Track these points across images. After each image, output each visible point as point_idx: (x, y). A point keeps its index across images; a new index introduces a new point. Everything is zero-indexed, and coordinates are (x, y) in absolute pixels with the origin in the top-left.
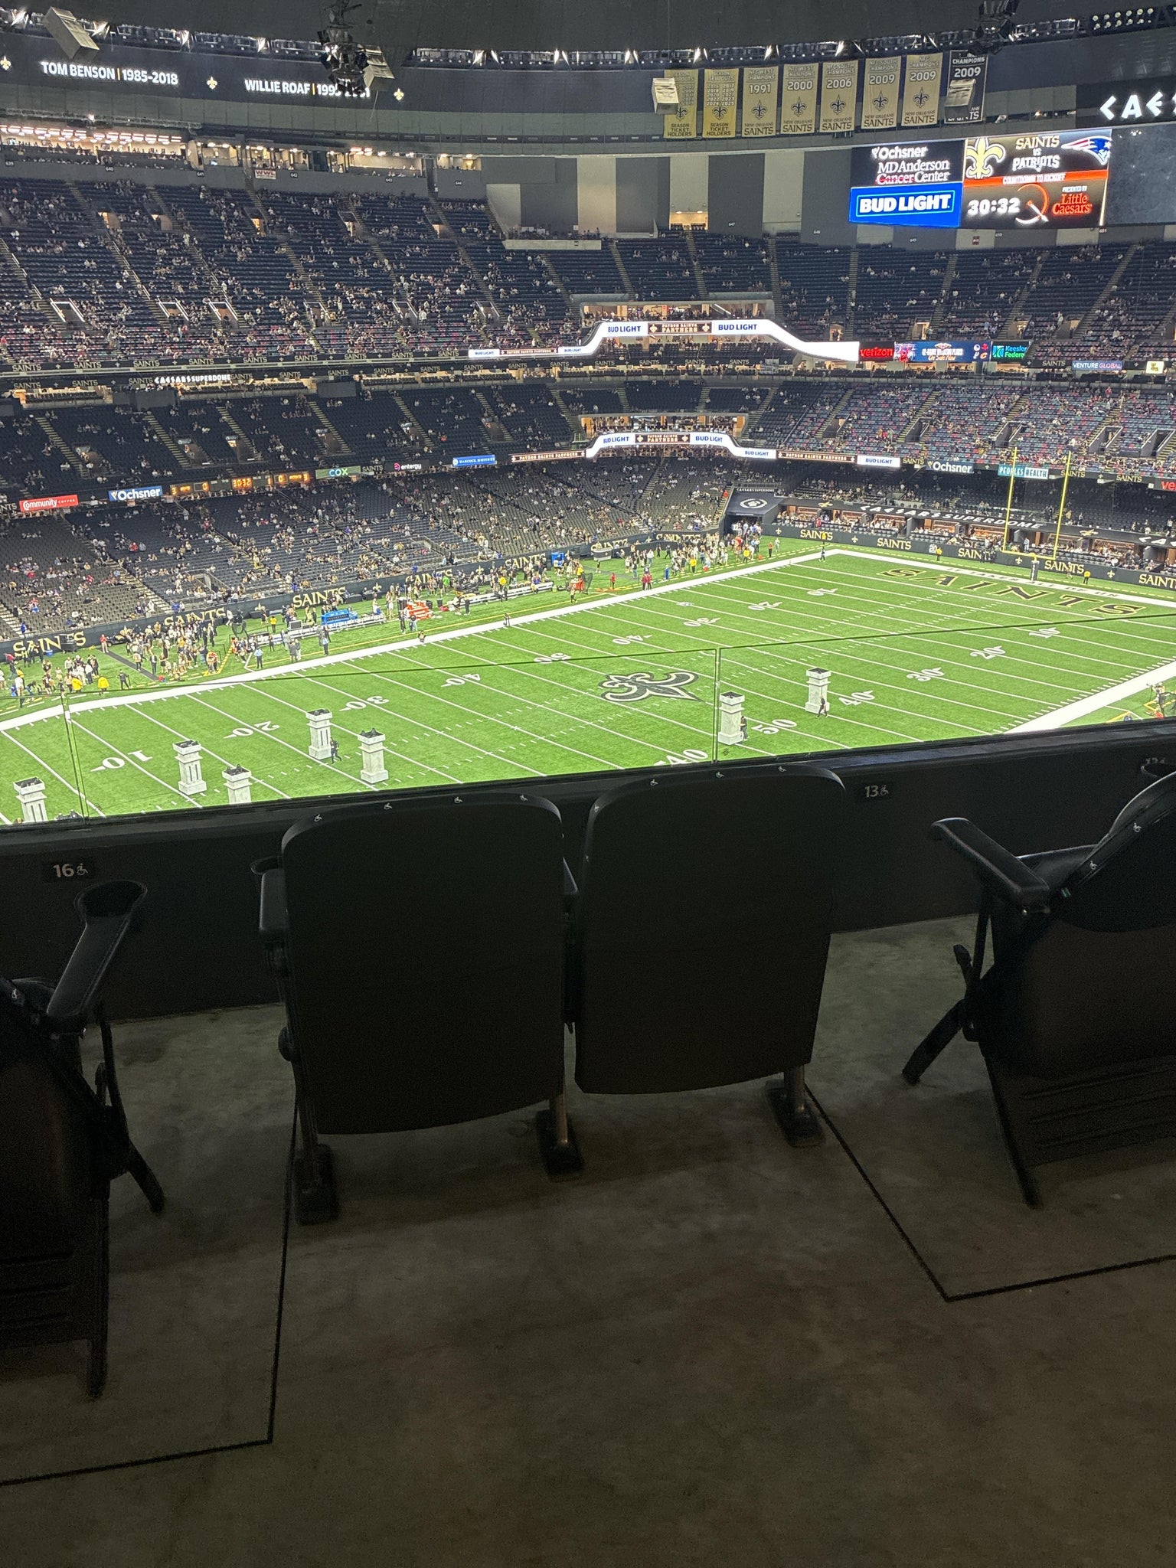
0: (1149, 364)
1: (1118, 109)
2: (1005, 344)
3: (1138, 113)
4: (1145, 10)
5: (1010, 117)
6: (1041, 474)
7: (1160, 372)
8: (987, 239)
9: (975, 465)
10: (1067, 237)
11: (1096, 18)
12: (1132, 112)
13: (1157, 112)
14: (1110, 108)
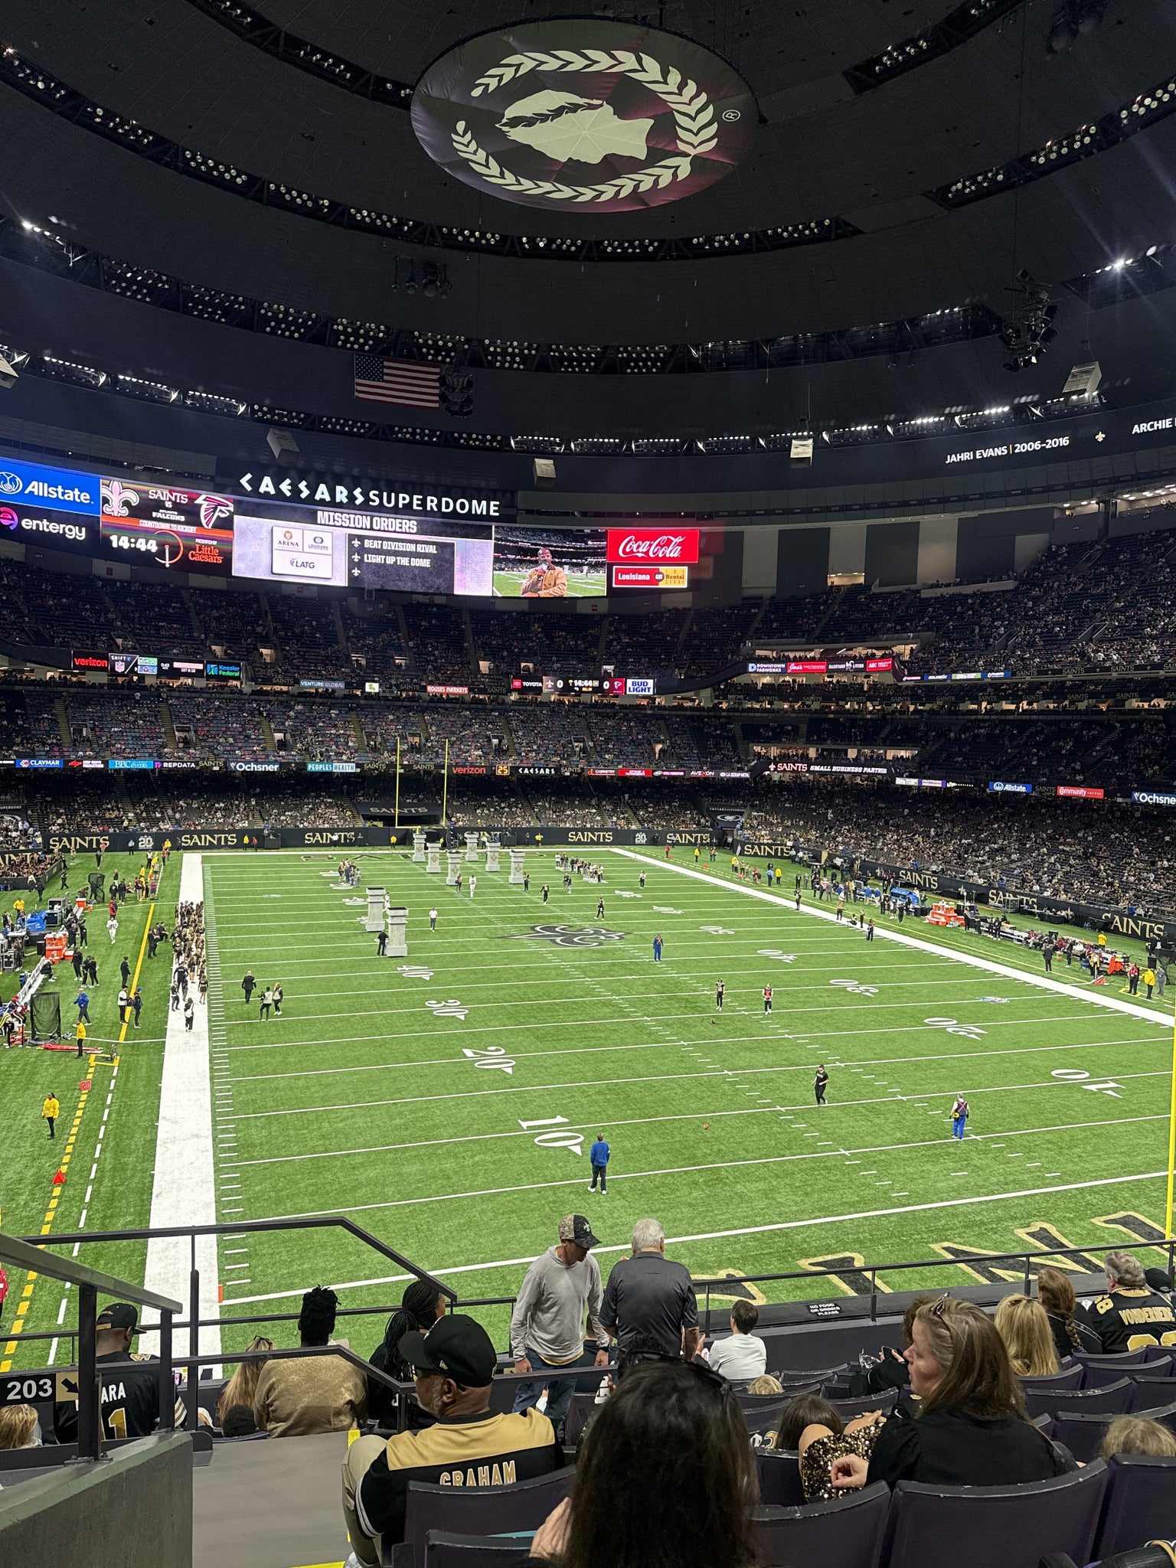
0: (367, 684)
1: (256, 483)
2: (218, 664)
3: (273, 492)
4: (298, 414)
5: (145, 469)
6: (350, 768)
7: (377, 690)
8: (122, 571)
9: (281, 764)
10: (196, 580)
11: (256, 407)
12: (267, 490)
13: (288, 494)
14: (248, 482)
